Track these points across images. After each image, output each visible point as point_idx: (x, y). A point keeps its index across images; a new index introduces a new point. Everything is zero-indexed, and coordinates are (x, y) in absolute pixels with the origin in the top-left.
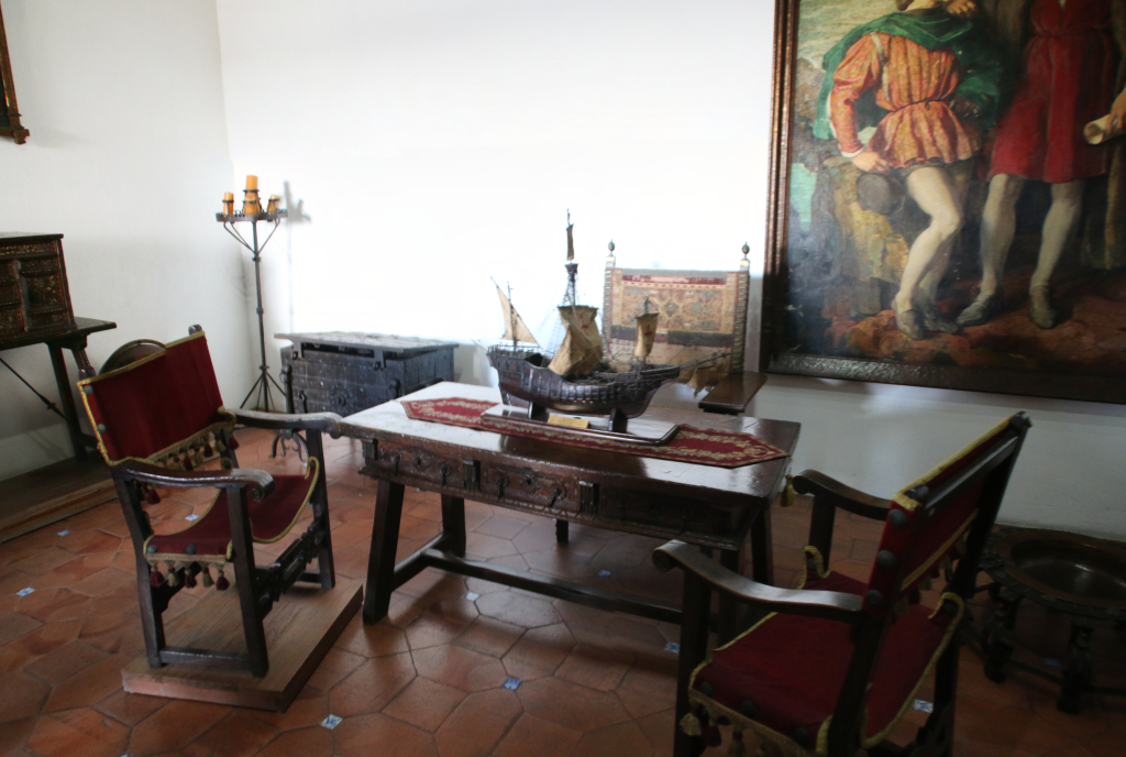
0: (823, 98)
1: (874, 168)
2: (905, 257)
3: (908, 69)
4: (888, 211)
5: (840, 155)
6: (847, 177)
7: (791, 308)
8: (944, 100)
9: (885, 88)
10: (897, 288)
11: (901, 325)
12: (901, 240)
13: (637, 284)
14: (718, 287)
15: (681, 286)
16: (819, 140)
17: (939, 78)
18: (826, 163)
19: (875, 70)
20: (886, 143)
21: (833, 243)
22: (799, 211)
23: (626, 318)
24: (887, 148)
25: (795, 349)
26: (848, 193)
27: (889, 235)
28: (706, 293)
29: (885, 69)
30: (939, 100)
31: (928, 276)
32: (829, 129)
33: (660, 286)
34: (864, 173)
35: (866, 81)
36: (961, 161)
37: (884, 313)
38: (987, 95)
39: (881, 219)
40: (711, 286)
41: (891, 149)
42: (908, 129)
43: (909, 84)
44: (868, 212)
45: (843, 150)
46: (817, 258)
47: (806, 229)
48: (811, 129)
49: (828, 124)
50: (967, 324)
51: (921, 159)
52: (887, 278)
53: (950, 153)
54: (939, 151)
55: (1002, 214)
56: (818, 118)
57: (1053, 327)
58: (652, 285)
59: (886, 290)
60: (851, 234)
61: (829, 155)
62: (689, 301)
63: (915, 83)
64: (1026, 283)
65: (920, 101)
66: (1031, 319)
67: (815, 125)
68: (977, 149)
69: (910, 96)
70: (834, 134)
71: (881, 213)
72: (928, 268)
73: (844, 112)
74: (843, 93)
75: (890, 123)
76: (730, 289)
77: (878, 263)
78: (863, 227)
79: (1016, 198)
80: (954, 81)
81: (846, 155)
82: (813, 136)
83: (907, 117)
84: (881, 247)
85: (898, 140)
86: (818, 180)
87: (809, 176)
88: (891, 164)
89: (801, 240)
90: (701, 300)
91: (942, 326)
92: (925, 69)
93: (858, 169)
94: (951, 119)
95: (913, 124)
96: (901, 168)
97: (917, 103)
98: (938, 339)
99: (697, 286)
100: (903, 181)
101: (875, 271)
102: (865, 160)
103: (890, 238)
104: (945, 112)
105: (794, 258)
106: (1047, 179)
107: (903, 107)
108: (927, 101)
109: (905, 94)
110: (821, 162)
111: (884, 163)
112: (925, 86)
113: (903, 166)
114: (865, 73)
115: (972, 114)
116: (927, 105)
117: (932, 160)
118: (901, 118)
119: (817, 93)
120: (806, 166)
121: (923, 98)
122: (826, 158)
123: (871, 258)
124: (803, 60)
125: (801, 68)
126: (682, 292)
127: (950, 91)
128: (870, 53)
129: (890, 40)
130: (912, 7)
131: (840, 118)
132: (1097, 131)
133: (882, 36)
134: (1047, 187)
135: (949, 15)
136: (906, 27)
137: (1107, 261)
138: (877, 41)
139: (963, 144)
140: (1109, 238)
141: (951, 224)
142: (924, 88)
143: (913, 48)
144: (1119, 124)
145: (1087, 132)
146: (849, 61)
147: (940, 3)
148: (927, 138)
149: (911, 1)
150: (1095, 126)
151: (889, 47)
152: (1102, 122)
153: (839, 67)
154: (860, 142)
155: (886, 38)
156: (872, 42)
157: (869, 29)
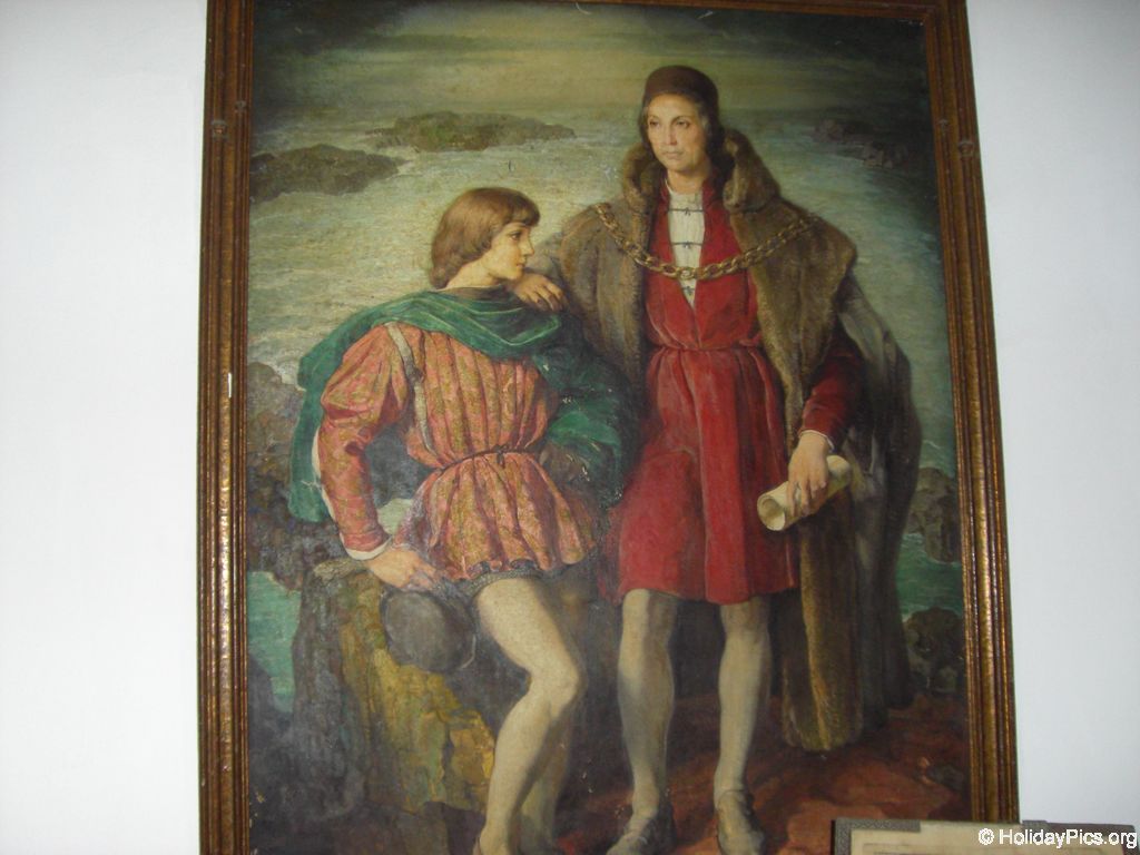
0: (304, 441)
1: (411, 580)
2: (488, 756)
3: (460, 391)
4: (445, 665)
5: (346, 555)
6: (362, 598)
8: (528, 451)
9: (421, 424)
10: (480, 821)
12: (477, 722)
16: (302, 523)
17: (516, 410)
18: (317, 570)
19: (399, 390)
20: (430, 532)
21: (343, 736)
24: (434, 542)
26: (366, 631)
27: (453, 713)
29: (417, 388)
30: (519, 450)
31: (536, 787)
32: (321, 502)
34: (391, 591)
35: (384, 412)
36: (569, 566)
38: (601, 445)
39: (434, 683)
41: (442, 543)
42: (470, 500)
43: (464, 418)
44: (408, 668)
45: (350, 545)
48: (283, 500)
49: (317, 492)
51: (498, 561)
53: (547, 553)
54: (526, 547)
55: (650, 663)
56: (296, 479)
59: (460, 825)
60: (380, 714)
61: (323, 554)
63: (475, 418)
64: (709, 786)
65: (487, 452)
66: (725, 853)
67: (290, 493)
68: (592, 543)
69: (468, 441)
70: (331, 512)
71: (433, 670)
72: (533, 775)
73: (346, 470)
74: (342, 432)
75: (436, 491)
77: (437, 771)
78: (402, 701)
79: (668, 632)
80: (542, 417)
81: (356, 554)
82: (288, 516)
83: (466, 479)
84: (440, 738)
85: (453, 529)
86: (304, 605)
87: (287, 597)
88: (444, 573)
89: (279, 734)
92: (490, 393)
93: (381, 583)
94: (544, 485)
95: (480, 492)
96: (465, 581)
97: (482, 454)
100: (470, 605)
101: (432, 789)
102: (395, 566)
103: (457, 720)
106: (711, 599)
107: (456, 463)
108: (499, 450)
109: (459, 437)
110: (307, 569)
111: (431, 569)
112: (493, 425)
113: (466, 576)
114: (382, 397)
115: (579, 475)
116: (499, 457)
117: (516, 565)
118: (457, 480)
119: (291, 431)
120: (278, 577)
121: (491, 446)
122: (317, 562)
123: (424, 763)
124: (263, 367)
125: (256, 380)
127: (535, 436)
128: (388, 359)
129: (422, 341)
130: (455, 283)
131: (341, 481)
132: (776, 509)
133: (408, 331)
134: (715, 612)
135: (520, 303)
136: (452, 319)
137: (824, 735)
138: (400, 339)
139: (569, 534)
140: (820, 696)
141: (567, 685)
142: (492, 427)
143: (464, 355)
144: (804, 501)
145: (762, 510)
146: (350, 372)
147: (501, 280)
148: (505, 519)
149: (453, 272)
150: (771, 500)
151: (422, 351)
152: (780, 494)
153: (331, 382)
154: (380, 527)
155: (416, 335)
156: (390, 341)
157: (382, 316)
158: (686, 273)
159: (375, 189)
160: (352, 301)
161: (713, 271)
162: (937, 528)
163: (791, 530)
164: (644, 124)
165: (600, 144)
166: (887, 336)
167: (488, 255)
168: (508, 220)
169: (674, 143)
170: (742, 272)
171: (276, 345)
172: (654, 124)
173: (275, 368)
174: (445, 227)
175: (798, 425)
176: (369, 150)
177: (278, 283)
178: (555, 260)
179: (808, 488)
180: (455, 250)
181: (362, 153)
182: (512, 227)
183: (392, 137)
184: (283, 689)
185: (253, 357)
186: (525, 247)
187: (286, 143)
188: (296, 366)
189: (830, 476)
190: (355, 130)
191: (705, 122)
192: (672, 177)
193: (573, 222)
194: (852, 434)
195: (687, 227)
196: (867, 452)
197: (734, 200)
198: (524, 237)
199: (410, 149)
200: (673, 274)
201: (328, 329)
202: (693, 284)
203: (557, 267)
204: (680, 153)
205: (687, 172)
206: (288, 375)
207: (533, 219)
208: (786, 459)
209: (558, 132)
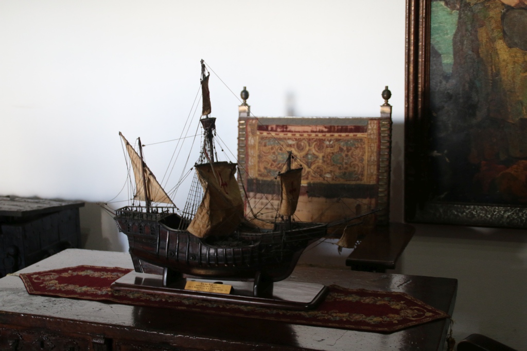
7: (435, 153)
13: (273, 134)
14: (359, 135)
15: (320, 135)
21: (478, 84)
22: (440, 52)
23: (262, 170)
25: (443, 196)
28: (347, 142)
33: (298, 135)
34: (509, 8)
40: (351, 135)
46: (461, 100)
47: (449, 70)
58: (289, 135)
62: (329, 150)
76: (372, 136)
87: (450, 14)
89: (444, 82)
90: (341, 149)
99: (336, 135)
105: (437, 101)
126: (321, 141)
184: (447, 61)
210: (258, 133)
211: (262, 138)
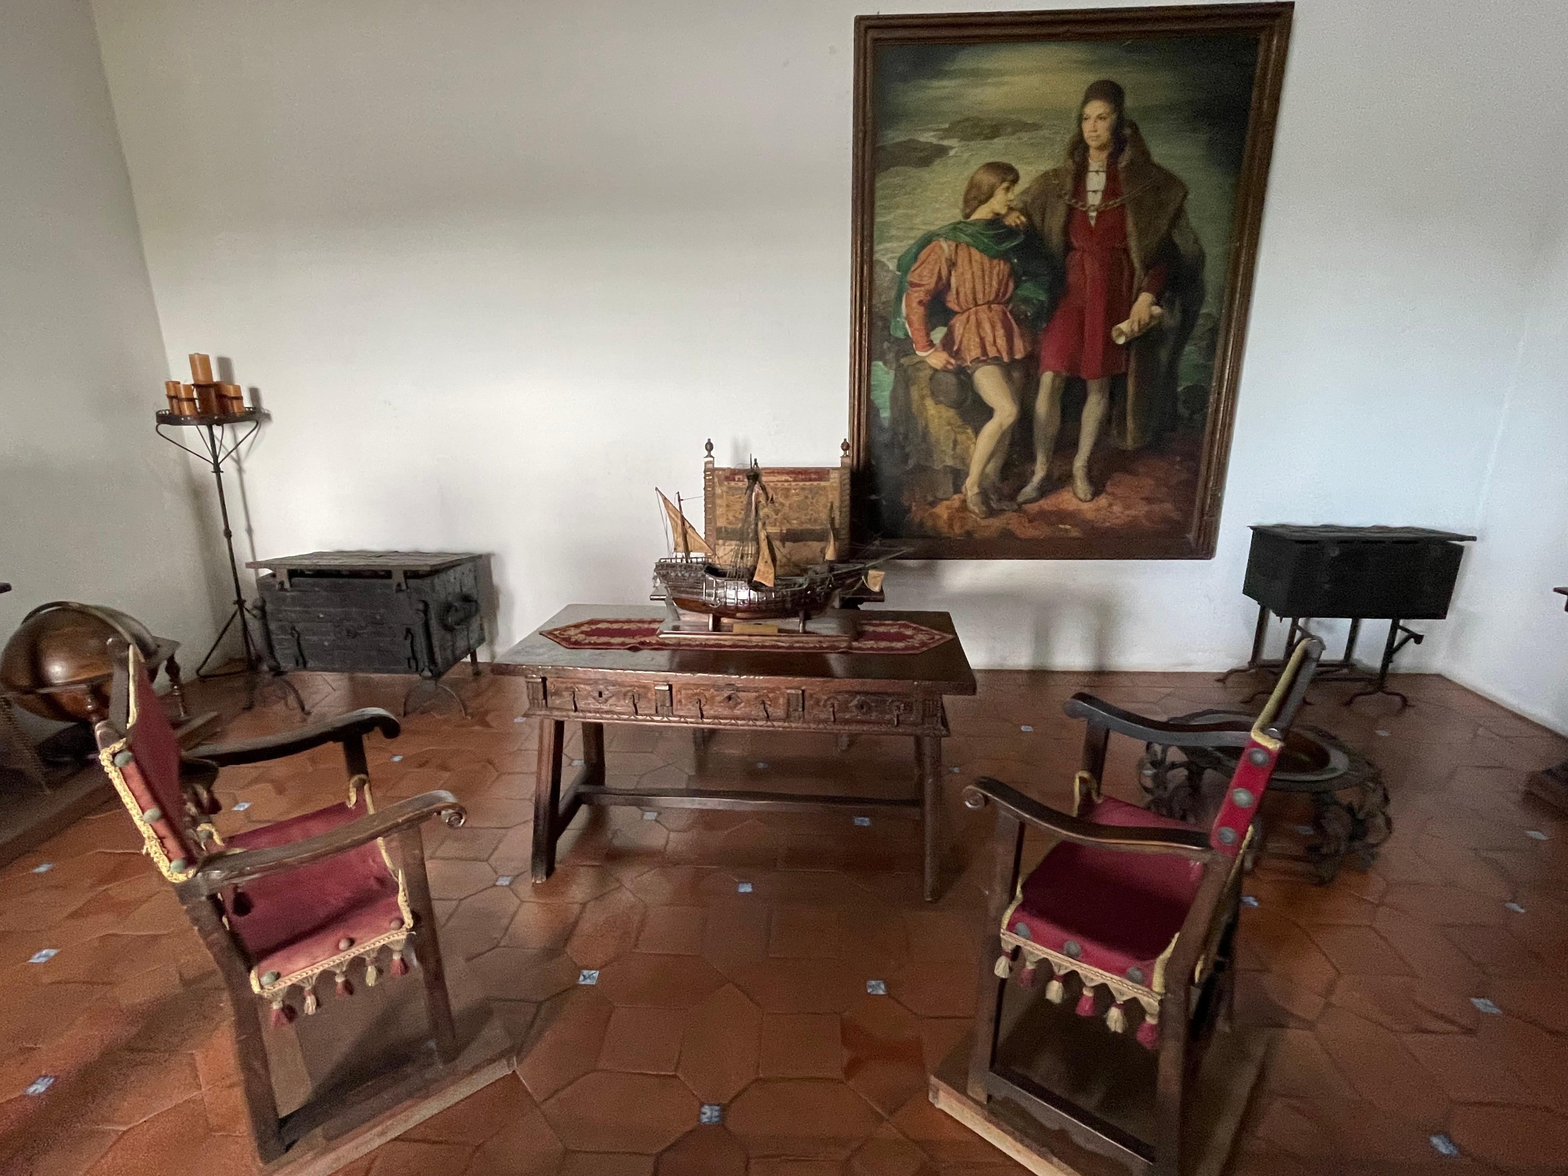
0: (899, 299)
1: (945, 367)
2: (972, 446)
3: (973, 273)
4: (958, 405)
5: (915, 354)
6: (922, 374)
8: (1003, 304)
9: (954, 291)
10: (967, 474)
11: (971, 506)
12: (969, 431)
13: (741, 484)
14: (823, 482)
15: (786, 484)
17: (1000, 283)
18: (902, 361)
19: (944, 273)
20: (953, 343)
21: (911, 436)
22: (880, 406)
23: (731, 518)
24: (955, 348)
26: (923, 389)
27: (958, 427)
28: (811, 490)
29: (953, 272)
30: (999, 303)
31: (993, 460)
32: (905, 329)
34: (936, 370)
35: (937, 283)
36: (1017, 360)
37: (956, 497)
38: (1039, 300)
39: (952, 412)
40: (815, 483)
41: (959, 349)
42: (974, 328)
43: (974, 288)
44: (941, 406)
45: (918, 349)
47: (887, 424)
49: (904, 324)
50: (1026, 502)
51: (984, 359)
52: (959, 466)
53: (1008, 353)
54: (998, 351)
55: (1052, 405)
56: (895, 318)
57: (1091, 500)
59: (958, 476)
60: (927, 426)
61: (905, 353)
62: (795, 498)
63: (979, 287)
64: (1071, 464)
65: (984, 304)
66: (1075, 494)
67: (892, 324)
68: (1029, 349)
69: (975, 299)
70: (910, 334)
71: (951, 407)
72: (992, 456)
73: (918, 312)
74: (916, 294)
75: (958, 323)
76: (834, 485)
77: (950, 452)
78: (936, 420)
79: (1061, 392)
80: (1011, 285)
81: (920, 353)
82: (890, 335)
83: (973, 318)
84: (953, 437)
85: (965, 342)
86: (896, 377)
87: (887, 373)
88: (959, 363)
89: (883, 434)
90: (806, 497)
91: (1005, 505)
92: (987, 273)
93: (931, 367)
94: (1009, 320)
95: (979, 324)
96: (968, 366)
97: (981, 305)
98: (1002, 517)
99: (801, 484)
100: (970, 377)
101: (947, 459)
102: (937, 359)
103: (960, 430)
104: (1005, 314)
105: (876, 451)
106: (1083, 376)
107: (969, 309)
108: (989, 303)
109: (970, 297)
110: (898, 360)
111: (953, 361)
113: (969, 364)
114: (935, 276)
115: (1026, 316)
116: (989, 308)
117: (996, 358)
118: (968, 319)
119: (893, 294)
120: (885, 364)
121: (986, 300)
122: (903, 357)
123: (944, 448)
124: (880, 261)
125: (877, 269)
126: (788, 490)
127: (1008, 295)
128: (939, 257)
129: (957, 246)
130: (975, 217)
131: (914, 318)
132: (1121, 333)
133: (950, 242)
134: (1084, 383)
135: (1005, 227)
136: (970, 235)
137: (1129, 443)
138: (946, 246)
139: (1019, 344)
140: (1130, 424)
141: (1010, 416)
142: (987, 291)
143: (976, 255)
144: (1136, 328)
145: (1114, 334)
146: (922, 263)
147: (998, 214)
148: (989, 339)
149: (973, 211)
150: (1119, 329)
151: (956, 252)
152: (1124, 326)
153: (913, 269)
154: (932, 341)
155: (954, 245)
156: (941, 247)
157: (938, 235)
158: (1092, 208)
159: (937, 165)
160: (924, 227)
161: (1106, 206)
162: (1204, 344)
163: (1128, 344)
164: (1081, 119)
165: (1055, 133)
166: (1196, 241)
167: (992, 200)
168: (1003, 181)
169: (1096, 131)
170: (1122, 206)
171: (887, 250)
172: (1086, 119)
173: (886, 262)
174: (973, 185)
175: (1140, 290)
176: (935, 141)
177: (888, 218)
178: (1025, 203)
179: (1139, 322)
180: (975, 198)
181: (931, 143)
182: (1005, 185)
183: (948, 133)
184: (885, 414)
185: (877, 256)
186: (1011, 196)
187: (893, 138)
188: (896, 261)
189: (1152, 317)
190: (929, 130)
191: (1114, 116)
192: (1092, 152)
193: (1037, 180)
194: (1167, 295)
195: (1096, 181)
196: (1173, 303)
197: (1123, 164)
198: (1011, 191)
199: (956, 140)
200: (1084, 209)
201: (912, 242)
202: (1094, 214)
203: (1026, 205)
204: (1098, 136)
205: (1101, 148)
206: (892, 266)
207: (1015, 181)
208: (1130, 307)
209: (1035, 127)
210: (726, 483)
211: (730, 488)
